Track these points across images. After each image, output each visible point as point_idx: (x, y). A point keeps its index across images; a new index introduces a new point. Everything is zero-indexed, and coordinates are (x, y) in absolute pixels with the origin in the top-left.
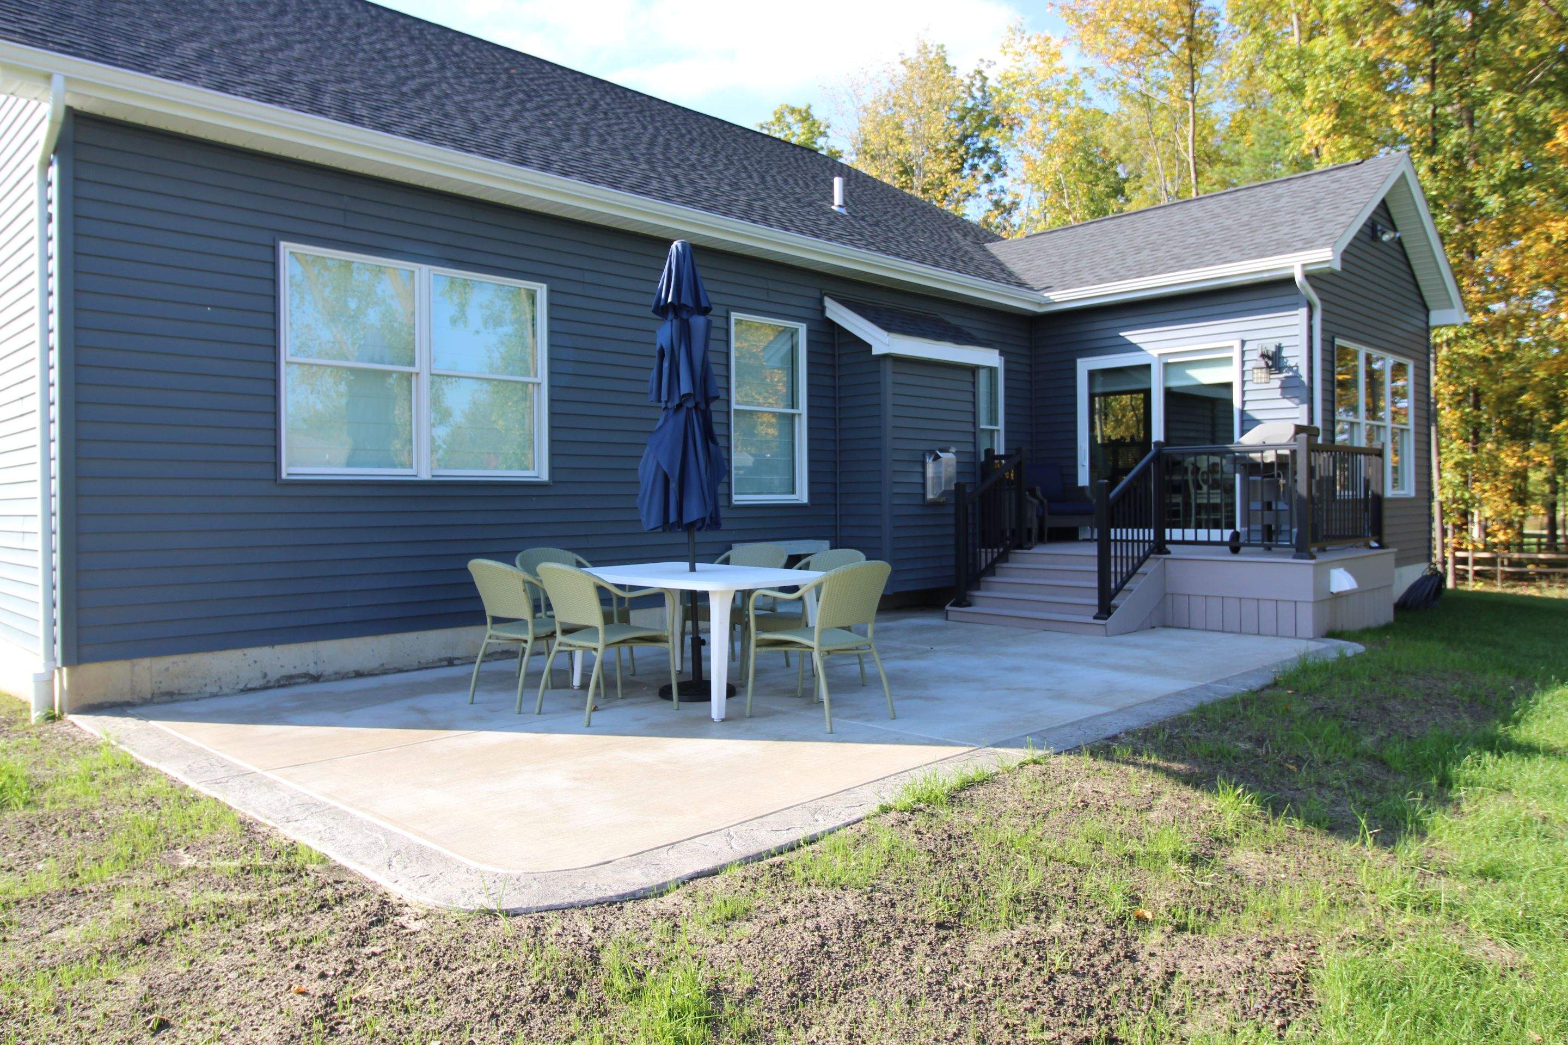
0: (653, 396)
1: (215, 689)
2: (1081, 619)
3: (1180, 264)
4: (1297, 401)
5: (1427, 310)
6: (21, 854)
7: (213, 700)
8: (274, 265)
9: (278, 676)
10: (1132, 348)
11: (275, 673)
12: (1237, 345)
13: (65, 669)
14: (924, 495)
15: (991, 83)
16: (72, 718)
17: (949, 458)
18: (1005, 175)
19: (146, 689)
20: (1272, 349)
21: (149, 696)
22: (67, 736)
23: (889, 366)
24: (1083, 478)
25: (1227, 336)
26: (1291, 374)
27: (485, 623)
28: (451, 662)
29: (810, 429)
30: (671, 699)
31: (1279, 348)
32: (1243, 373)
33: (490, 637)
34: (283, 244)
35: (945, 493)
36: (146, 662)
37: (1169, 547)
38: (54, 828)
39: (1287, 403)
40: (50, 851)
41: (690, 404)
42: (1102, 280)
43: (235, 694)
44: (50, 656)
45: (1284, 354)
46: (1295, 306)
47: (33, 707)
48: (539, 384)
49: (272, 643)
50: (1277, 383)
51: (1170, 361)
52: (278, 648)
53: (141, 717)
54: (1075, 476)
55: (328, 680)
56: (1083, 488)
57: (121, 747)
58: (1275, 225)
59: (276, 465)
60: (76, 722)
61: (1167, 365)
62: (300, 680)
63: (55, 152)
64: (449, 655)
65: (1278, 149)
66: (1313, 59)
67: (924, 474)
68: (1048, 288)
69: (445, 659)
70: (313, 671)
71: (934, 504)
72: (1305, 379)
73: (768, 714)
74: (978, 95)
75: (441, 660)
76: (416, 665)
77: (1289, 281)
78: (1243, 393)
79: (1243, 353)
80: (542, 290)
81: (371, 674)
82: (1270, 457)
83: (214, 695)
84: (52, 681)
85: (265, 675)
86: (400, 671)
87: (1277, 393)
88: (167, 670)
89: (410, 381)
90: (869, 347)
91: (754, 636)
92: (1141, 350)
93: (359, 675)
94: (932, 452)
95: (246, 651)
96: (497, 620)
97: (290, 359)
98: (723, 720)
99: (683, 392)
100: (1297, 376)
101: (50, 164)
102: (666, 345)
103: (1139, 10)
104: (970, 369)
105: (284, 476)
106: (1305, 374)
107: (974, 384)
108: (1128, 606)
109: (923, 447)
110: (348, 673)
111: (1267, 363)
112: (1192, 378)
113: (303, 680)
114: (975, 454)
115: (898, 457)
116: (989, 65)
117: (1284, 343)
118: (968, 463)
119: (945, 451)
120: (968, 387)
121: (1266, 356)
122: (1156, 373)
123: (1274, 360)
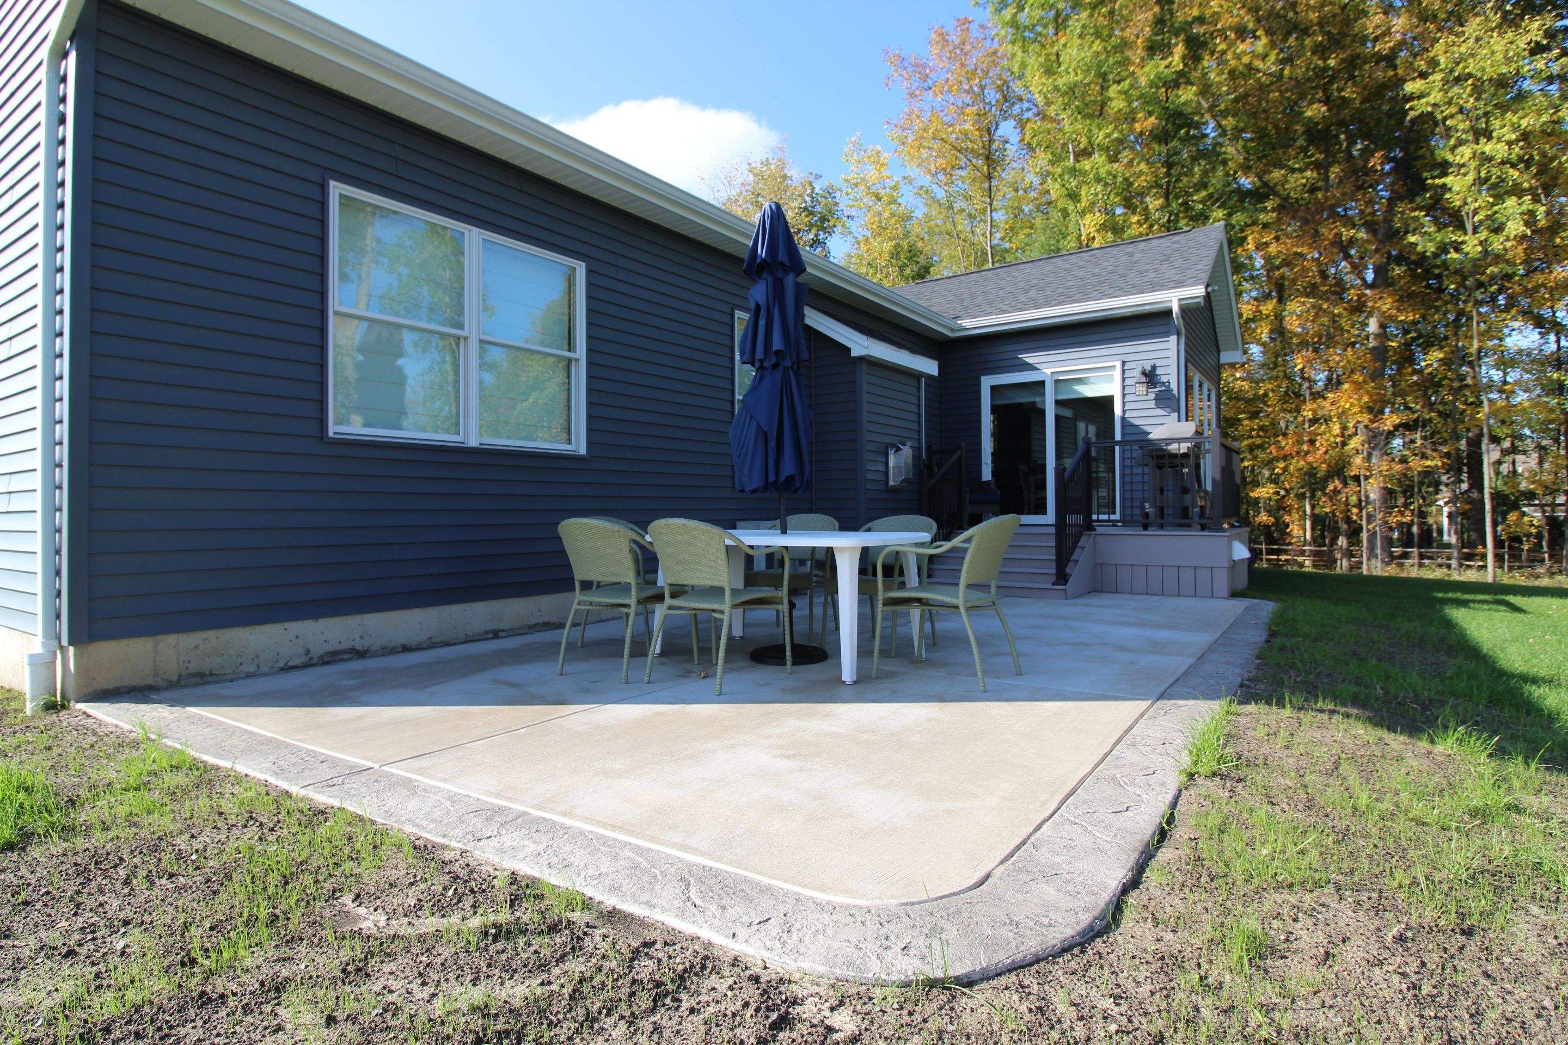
1: (252, 669)
2: (1044, 586)
3: (1070, 300)
4: (1166, 408)
5: (1219, 351)
6: (80, 922)
7: (249, 681)
8: (324, 206)
9: (322, 652)
10: (1030, 367)
11: (318, 649)
12: (1118, 365)
13: (71, 649)
14: (887, 482)
15: (818, 191)
16: (80, 706)
17: (907, 451)
19: (172, 669)
20: (1148, 368)
21: (175, 678)
22: (83, 730)
23: (864, 369)
24: (987, 473)
25: (1110, 358)
26: (1163, 388)
27: (574, 590)
28: (496, 635)
30: (785, 664)
31: (1154, 368)
32: (1124, 387)
33: (579, 604)
35: (905, 481)
36: (171, 639)
37: (1094, 525)
38: (122, 873)
39: (1160, 412)
40: (128, 913)
42: (1004, 312)
43: (275, 673)
44: (52, 634)
45: (1158, 372)
46: (1167, 334)
47: (28, 695)
48: (576, 359)
49: (316, 616)
50: (1152, 396)
51: (1058, 378)
52: (321, 621)
53: (173, 703)
54: (979, 472)
55: (375, 655)
56: (987, 483)
57: (165, 741)
59: (322, 421)
60: (90, 711)
61: (1057, 381)
62: (345, 656)
63: (72, 39)
64: (495, 627)
65: (1058, 241)
66: (1084, 173)
67: (887, 463)
68: (957, 318)
69: (491, 631)
70: (359, 645)
71: (895, 490)
72: (1175, 392)
73: (890, 675)
74: (808, 199)
75: (486, 632)
76: (462, 638)
77: (1168, 313)
78: (1124, 403)
79: (1123, 371)
80: (581, 269)
81: (419, 648)
82: (1184, 448)
83: (250, 675)
84: (54, 663)
85: (308, 652)
86: (447, 644)
87: (1152, 404)
88: (197, 647)
89: (458, 344)
90: (848, 350)
91: (881, 596)
92: (1036, 369)
93: (406, 649)
94: (893, 445)
95: (287, 625)
96: (587, 585)
97: (338, 308)
98: (855, 682)
100: (1169, 390)
101: (65, 55)
103: (952, 133)
104: (916, 376)
105: (331, 434)
106: (1174, 386)
107: (919, 389)
108: (1078, 571)
109: (888, 440)
110: (395, 647)
111: (1143, 379)
112: (1079, 393)
113: (348, 656)
114: (920, 449)
115: (871, 447)
116: (818, 177)
117: (1158, 363)
118: (917, 457)
119: (904, 444)
120: (914, 391)
121: (1144, 373)
122: (1049, 389)
123: (1150, 377)
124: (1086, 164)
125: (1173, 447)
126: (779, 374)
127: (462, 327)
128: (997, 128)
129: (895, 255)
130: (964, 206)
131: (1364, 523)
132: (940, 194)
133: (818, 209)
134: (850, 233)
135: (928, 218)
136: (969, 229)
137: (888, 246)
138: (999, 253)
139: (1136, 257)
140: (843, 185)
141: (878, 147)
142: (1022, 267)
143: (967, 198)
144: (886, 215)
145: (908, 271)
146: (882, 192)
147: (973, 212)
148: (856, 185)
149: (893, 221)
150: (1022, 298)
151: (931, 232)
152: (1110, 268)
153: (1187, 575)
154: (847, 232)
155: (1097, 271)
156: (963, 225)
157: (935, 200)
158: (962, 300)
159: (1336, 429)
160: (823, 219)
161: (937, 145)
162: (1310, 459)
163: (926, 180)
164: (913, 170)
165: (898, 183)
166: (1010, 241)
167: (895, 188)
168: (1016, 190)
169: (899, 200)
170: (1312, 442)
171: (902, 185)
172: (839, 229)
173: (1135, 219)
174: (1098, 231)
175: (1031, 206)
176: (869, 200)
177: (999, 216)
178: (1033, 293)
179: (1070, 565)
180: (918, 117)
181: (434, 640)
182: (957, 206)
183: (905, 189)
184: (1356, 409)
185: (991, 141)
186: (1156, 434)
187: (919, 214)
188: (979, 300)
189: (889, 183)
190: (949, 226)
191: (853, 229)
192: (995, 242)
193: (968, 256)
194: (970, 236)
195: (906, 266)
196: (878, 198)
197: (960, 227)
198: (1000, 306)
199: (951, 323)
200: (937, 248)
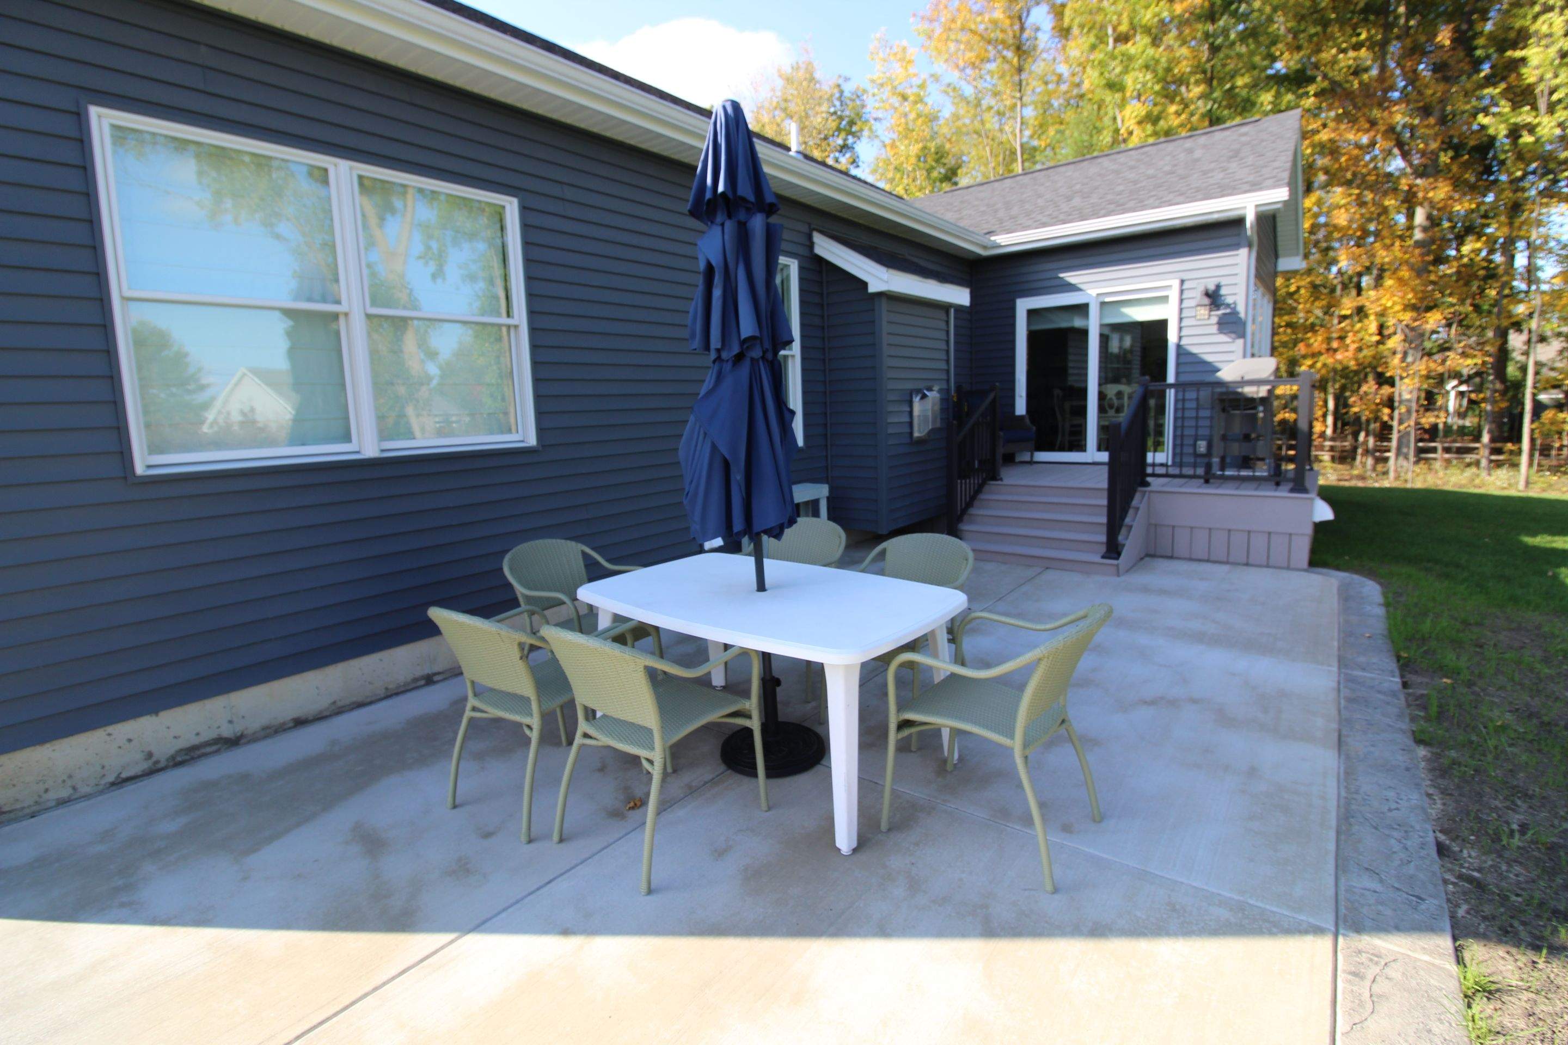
0: (697, 343)
1: (65, 793)
2: (1093, 559)
3: (1122, 209)
4: (1233, 336)
5: (1277, 257)
7: (63, 809)
8: (83, 142)
9: (172, 752)
10: (1072, 288)
11: (165, 749)
12: (1176, 284)
14: (911, 433)
15: (847, 94)
17: (933, 395)
18: (858, 166)
20: (1212, 287)
23: (884, 304)
24: (1021, 407)
25: (1166, 276)
26: (1228, 311)
28: (429, 680)
29: (804, 370)
31: (1218, 287)
32: (1181, 310)
34: (94, 112)
35: (932, 431)
37: (1149, 479)
39: (1223, 338)
41: (756, 353)
42: (1044, 225)
43: (101, 792)
45: (1223, 291)
46: (1237, 246)
48: (516, 327)
49: (155, 711)
50: (1214, 320)
51: (1107, 300)
54: (1014, 405)
55: (254, 740)
56: (1021, 417)
58: (1205, 173)
59: (123, 455)
61: (1103, 304)
62: (208, 749)
64: (427, 671)
65: (1092, 136)
67: (911, 413)
68: (990, 233)
69: (423, 678)
70: (227, 732)
71: (921, 441)
74: (837, 103)
75: (416, 680)
76: (382, 693)
77: (1239, 222)
78: (1180, 329)
79: (1182, 292)
80: (511, 207)
81: (320, 718)
83: (63, 802)
85: (149, 755)
87: (1214, 329)
89: (336, 323)
90: (864, 285)
92: (1080, 290)
93: (300, 723)
94: (918, 391)
95: (110, 729)
97: (127, 293)
99: (744, 335)
100: (1234, 313)
102: (716, 261)
103: (981, 23)
104: (945, 307)
105: (140, 470)
106: (1241, 309)
107: (947, 322)
108: (1131, 543)
109: (909, 386)
110: (284, 724)
111: (1206, 301)
112: (1127, 316)
113: (214, 748)
114: (948, 390)
115: (891, 397)
116: (847, 79)
117: (1223, 281)
118: (945, 400)
119: (930, 389)
120: (943, 325)
121: (1207, 294)
122: (1094, 311)
123: (1214, 298)
124: (1130, 48)
125: (1249, 391)
126: (745, 370)
127: (338, 302)
128: (1028, 15)
129: (922, 157)
130: (993, 103)
131: (1395, 423)
132: (969, 91)
133: (847, 113)
134: (877, 136)
135: (956, 117)
136: (997, 126)
137: (915, 149)
138: (1030, 153)
139: (1198, 154)
140: (868, 86)
141: (904, 43)
142: (1063, 169)
143: (996, 94)
144: (912, 116)
145: (935, 174)
146: (909, 92)
147: (1002, 109)
148: (882, 85)
149: (920, 121)
150: (1064, 207)
151: (958, 132)
152: (1167, 168)
153: (1259, 543)
154: (874, 136)
155: (1151, 172)
156: (992, 123)
157: (963, 98)
158: (996, 211)
159: (1373, 326)
160: (852, 123)
161: (964, 37)
162: (1339, 356)
163: (953, 76)
164: (940, 67)
165: (925, 81)
166: (1039, 138)
167: (922, 86)
168: (1046, 83)
169: (926, 100)
170: (1342, 338)
171: (928, 82)
172: (866, 133)
173: (1173, 109)
174: (1140, 123)
175: (1061, 101)
176: (895, 101)
177: (1029, 112)
178: (1077, 201)
179: (1124, 531)
180: (946, 7)
181: (339, 704)
182: (985, 103)
183: (932, 88)
184: (1398, 308)
185: (1022, 29)
186: (1227, 374)
187: (946, 113)
188: (1015, 211)
189: (916, 81)
190: (977, 125)
191: (880, 133)
192: (1025, 140)
193: (996, 156)
194: (999, 134)
195: (933, 168)
196: (905, 98)
197: (988, 126)
198: (1039, 217)
199: (983, 240)
200: (965, 148)
